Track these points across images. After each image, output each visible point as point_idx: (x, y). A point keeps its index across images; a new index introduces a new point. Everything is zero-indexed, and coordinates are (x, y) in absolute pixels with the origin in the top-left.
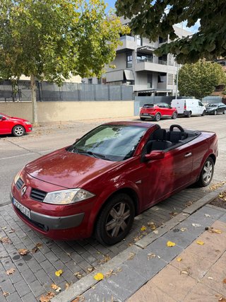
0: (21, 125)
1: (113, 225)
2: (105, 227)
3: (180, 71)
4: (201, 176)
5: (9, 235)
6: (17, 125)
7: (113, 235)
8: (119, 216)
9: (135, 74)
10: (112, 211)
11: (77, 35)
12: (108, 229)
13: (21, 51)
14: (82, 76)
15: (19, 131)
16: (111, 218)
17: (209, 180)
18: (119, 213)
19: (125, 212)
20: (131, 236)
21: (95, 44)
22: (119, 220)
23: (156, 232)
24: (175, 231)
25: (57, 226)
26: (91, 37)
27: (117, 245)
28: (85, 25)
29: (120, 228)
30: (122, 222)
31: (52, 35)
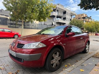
0: (17, 34)
1: (54, 62)
2: (50, 62)
3: (70, 22)
4: (85, 49)
5: (5, 67)
6: (16, 34)
7: (53, 66)
8: (56, 58)
9: (56, 23)
10: (53, 55)
11: (39, 8)
12: (51, 63)
13: (20, 11)
14: (39, 21)
15: (16, 37)
16: (53, 58)
17: (88, 51)
18: (56, 57)
19: (59, 56)
20: (61, 68)
21: (44, 10)
22: (56, 60)
23: (73, 66)
24: (82, 66)
25: (28, 59)
26: (43, 8)
27: (55, 72)
28: (41, 4)
29: (57, 64)
30: (58, 61)
31: (31, 6)
